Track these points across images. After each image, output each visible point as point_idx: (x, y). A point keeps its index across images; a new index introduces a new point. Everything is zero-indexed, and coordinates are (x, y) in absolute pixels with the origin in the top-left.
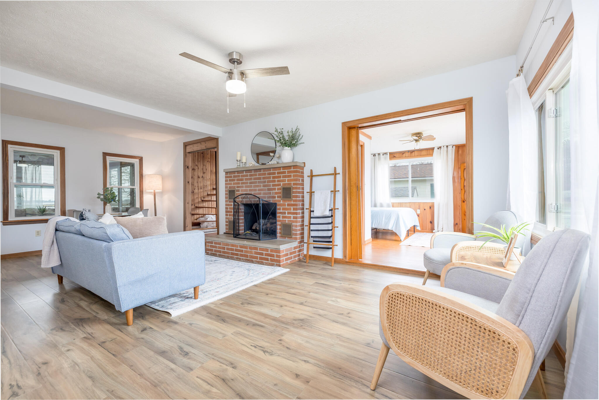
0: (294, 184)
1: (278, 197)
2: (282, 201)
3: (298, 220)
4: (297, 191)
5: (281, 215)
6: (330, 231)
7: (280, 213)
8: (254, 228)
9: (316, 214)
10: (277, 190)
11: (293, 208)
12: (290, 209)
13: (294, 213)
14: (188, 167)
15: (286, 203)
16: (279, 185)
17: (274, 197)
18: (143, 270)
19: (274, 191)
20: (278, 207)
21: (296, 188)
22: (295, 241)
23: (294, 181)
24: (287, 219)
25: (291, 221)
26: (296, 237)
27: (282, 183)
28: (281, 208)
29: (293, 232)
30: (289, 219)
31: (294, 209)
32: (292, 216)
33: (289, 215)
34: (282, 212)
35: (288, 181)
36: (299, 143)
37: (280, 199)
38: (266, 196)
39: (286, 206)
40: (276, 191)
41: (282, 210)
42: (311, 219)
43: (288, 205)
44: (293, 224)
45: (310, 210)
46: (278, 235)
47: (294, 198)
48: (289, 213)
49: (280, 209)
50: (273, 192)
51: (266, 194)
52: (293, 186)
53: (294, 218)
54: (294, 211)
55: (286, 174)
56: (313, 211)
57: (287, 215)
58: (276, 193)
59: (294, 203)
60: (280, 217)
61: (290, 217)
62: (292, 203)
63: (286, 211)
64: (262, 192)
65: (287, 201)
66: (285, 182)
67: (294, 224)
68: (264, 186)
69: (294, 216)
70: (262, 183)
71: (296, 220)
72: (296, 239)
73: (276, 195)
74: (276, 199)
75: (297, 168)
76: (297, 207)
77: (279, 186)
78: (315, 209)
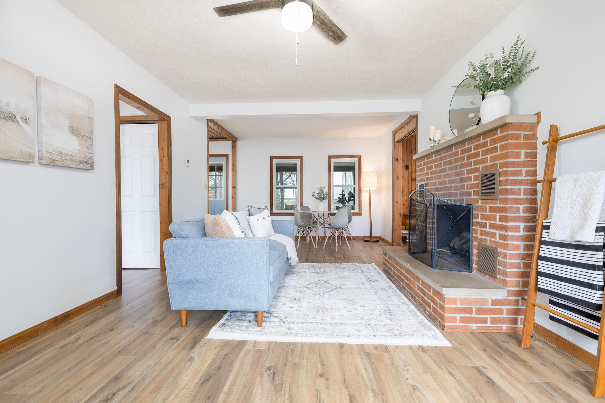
0: (502, 165)
1: (476, 193)
2: (480, 201)
3: (509, 242)
4: (507, 180)
5: (479, 229)
6: (596, 289)
7: (478, 224)
8: (452, 244)
9: (553, 235)
10: (475, 180)
11: (499, 216)
12: (495, 219)
13: (501, 228)
14: (397, 160)
15: (488, 206)
16: (477, 170)
17: (469, 194)
18: (190, 273)
19: (469, 183)
20: (475, 213)
21: (506, 173)
22: (502, 286)
23: (501, 159)
24: (488, 239)
25: (495, 242)
26: (504, 278)
27: (481, 166)
28: (480, 215)
29: (499, 267)
30: (493, 239)
31: (502, 219)
32: (498, 232)
33: (492, 231)
34: (481, 223)
35: (492, 160)
36: (528, 69)
37: (477, 197)
38: (458, 191)
39: (488, 210)
40: (473, 182)
41: (482, 219)
42: (542, 246)
43: (492, 209)
44: (499, 249)
45: (543, 223)
46: (475, 266)
47: (501, 195)
48: (492, 226)
49: (477, 217)
50: (467, 185)
51: (458, 189)
52: (500, 170)
53: (502, 237)
54: (501, 223)
55: (489, 147)
56: (548, 227)
57: (488, 229)
58: (472, 186)
59: (502, 206)
60: (477, 233)
61: (494, 235)
62: (498, 205)
63: (488, 222)
64: (453, 185)
65: (490, 201)
66: (487, 162)
67: (502, 250)
68: (456, 175)
69: (501, 232)
70: (453, 170)
71: (506, 242)
72: (504, 283)
73: (472, 190)
74: (472, 197)
75: (508, 130)
76: (508, 215)
77: (476, 172)
78: (552, 221)
